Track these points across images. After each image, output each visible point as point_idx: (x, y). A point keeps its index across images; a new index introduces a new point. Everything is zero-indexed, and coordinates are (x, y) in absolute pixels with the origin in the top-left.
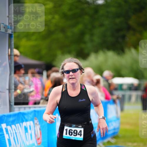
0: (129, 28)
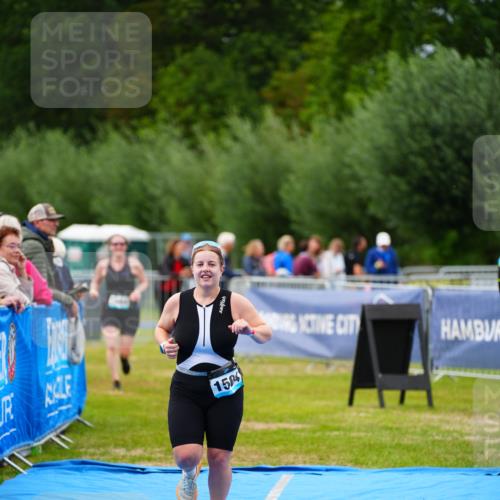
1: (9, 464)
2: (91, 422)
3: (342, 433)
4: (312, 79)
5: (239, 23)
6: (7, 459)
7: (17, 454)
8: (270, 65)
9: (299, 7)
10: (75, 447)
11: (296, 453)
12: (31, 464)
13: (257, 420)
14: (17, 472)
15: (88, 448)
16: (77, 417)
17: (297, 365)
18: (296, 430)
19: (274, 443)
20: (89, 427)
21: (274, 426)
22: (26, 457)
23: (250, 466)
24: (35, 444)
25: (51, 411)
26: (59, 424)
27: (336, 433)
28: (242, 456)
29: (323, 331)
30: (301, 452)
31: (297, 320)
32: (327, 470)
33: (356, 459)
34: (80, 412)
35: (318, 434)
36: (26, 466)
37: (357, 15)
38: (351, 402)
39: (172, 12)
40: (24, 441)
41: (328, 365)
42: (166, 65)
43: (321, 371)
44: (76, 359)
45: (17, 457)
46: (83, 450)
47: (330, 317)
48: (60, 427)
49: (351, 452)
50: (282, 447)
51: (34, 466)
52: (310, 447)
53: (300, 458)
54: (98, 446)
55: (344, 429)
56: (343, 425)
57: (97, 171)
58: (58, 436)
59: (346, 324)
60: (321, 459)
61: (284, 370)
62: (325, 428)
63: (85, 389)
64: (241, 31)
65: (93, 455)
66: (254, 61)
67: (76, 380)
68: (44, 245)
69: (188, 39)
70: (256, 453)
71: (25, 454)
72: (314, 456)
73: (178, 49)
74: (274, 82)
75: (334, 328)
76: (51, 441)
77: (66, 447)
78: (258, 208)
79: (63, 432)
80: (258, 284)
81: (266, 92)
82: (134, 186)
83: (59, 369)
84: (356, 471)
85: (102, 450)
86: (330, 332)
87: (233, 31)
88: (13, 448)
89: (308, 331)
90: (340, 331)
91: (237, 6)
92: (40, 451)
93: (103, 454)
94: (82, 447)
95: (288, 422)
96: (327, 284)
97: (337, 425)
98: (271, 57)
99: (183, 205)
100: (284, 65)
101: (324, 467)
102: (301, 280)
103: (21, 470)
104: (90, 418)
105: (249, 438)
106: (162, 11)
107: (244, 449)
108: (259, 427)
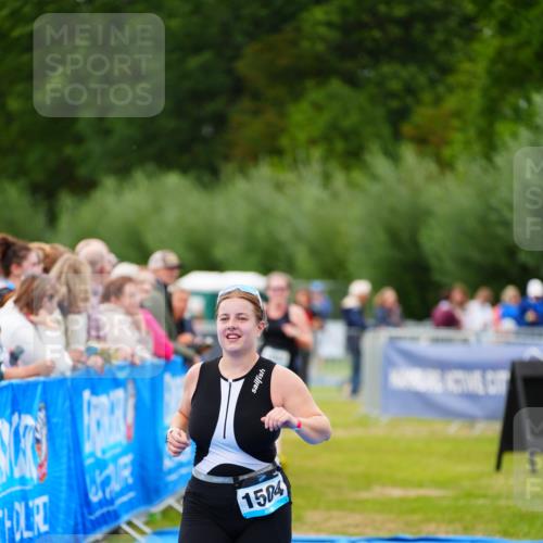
1: (126, 533)
3: (488, 501)
4: (458, 114)
5: (377, 54)
6: (124, 526)
7: (134, 521)
8: (409, 100)
11: (438, 522)
12: (149, 531)
13: (395, 484)
17: (438, 426)
18: (439, 498)
19: (413, 511)
21: (413, 493)
23: (387, 536)
24: (154, 510)
25: (170, 474)
27: (481, 502)
28: (377, 525)
30: (443, 521)
33: (505, 531)
35: (462, 502)
36: (142, 533)
38: (498, 466)
39: (305, 44)
42: (296, 100)
45: (135, 525)
47: (478, 374)
49: (500, 522)
50: (422, 516)
51: (153, 534)
52: (454, 516)
53: (442, 528)
55: (492, 497)
56: (490, 492)
58: (178, 501)
62: (469, 495)
64: (377, 62)
66: (392, 95)
69: (320, 72)
70: (394, 522)
71: (144, 519)
72: (458, 526)
73: (310, 83)
74: (417, 120)
76: (170, 508)
81: (407, 129)
82: (261, 232)
88: (132, 513)
90: (491, 390)
91: (377, 34)
92: (159, 517)
95: (428, 488)
96: (472, 339)
98: (410, 90)
99: (314, 252)
100: (427, 97)
105: (385, 506)
106: (294, 43)
107: (379, 517)
108: (397, 493)
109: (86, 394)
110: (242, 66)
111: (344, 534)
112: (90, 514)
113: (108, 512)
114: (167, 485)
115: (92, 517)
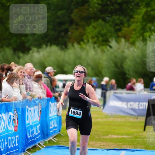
0: (72, 22)
1: (38, 146)
2: (63, 134)
3: (141, 139)
4: (134, 30)
5: (112, 13)
6: (37, 145)
7: (40, 143)
8: (122, 26)
9: (131, 7)
10: (58, 142)
11: (127, 145)
12: (45, 146)
13: (115, 135)
14: (40, 149)
15: (62, 142)
16: (59, 133)
17: (127, 118)
18: (127, 138)
19: (120, 142)
20: (62, 136)
21: (120, 137)
22: (43, 144)
23: (112, 149)
24: (46, 140)
25: (51, 131)
26: (53, 135)
27: (140, 139)
28: (110, 145)
29: (135, 108)
30: (128, 144)
31: (127, 104)
32: (137, 150)
33: (146, 148)
34: (60, 131)
35: (134, 139)
36: (43, 147)
37: (149, 9)
38: (144, 130)
39: (91, 9)
40: (43, 139)
41: (137, 118)
42: (88, 26)
43: (135, 120)
44: (59, 115)
45: (40, 144)
46: (60, 143)
47: (137, 103)
48: (54, 135)
49: (145, 145)
50: (122, 143)
51: (46, 147)
52: (131, 143)
53: (128, 147)
54: (65, 142)
55: (142, 138)
56: (142, 137)
57: (67, 58)
58: (53, 138)
59: (142, 106)
60: (135, 147)
61: (123, 120)
62: (136, 137)
63: (61, 124)
64: (112, 15)
65: (63, 144)
66: (117, 25)
67: (58, 121)
68: (50, 80)
69: (96, 18)
70: (114, 145)
71: (43, 143)
72: (133, 146)
73: (92, 21)
74: (123, 32)
75: (139, 107)
76: (51, 140)
77: (55, 141)
78: (116, 69)
79: (55, 137)
80: (116, 93)
81: (120, 34)
83: (53, 118)
84: (146, 151)
85: (66, 143)
86: (137, 108)
87: (110, 15)
88: (40, 141)
89: (130, 107)
90: (141, 108)
91: (112, 7)
92: (48, 143)
93: (66, 144)
94: (60, 142)
95: (124, 136)
96: (137, 93)
97: (140, 137)
98: (122, 23)
99: (93, 69)
100: (126, 25)
101: (136, 149)
102: (129, 92)
103: (41, 148)
104: (63, 133)
105: (112, 140)
106: (88, 9)
107: (110, 143)
108: (116, 137)
109: (27, 107)
110: (73, 16)
111: (100, 148)
112: (28, 141)
113: (33, 140)
114: (50, 133)
115: (29, 142)
